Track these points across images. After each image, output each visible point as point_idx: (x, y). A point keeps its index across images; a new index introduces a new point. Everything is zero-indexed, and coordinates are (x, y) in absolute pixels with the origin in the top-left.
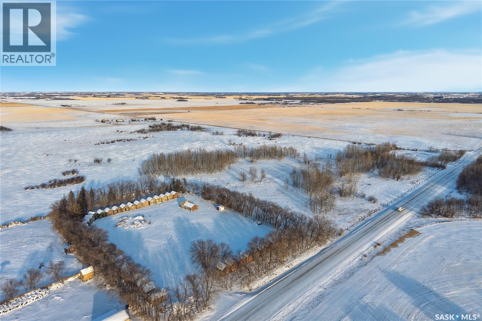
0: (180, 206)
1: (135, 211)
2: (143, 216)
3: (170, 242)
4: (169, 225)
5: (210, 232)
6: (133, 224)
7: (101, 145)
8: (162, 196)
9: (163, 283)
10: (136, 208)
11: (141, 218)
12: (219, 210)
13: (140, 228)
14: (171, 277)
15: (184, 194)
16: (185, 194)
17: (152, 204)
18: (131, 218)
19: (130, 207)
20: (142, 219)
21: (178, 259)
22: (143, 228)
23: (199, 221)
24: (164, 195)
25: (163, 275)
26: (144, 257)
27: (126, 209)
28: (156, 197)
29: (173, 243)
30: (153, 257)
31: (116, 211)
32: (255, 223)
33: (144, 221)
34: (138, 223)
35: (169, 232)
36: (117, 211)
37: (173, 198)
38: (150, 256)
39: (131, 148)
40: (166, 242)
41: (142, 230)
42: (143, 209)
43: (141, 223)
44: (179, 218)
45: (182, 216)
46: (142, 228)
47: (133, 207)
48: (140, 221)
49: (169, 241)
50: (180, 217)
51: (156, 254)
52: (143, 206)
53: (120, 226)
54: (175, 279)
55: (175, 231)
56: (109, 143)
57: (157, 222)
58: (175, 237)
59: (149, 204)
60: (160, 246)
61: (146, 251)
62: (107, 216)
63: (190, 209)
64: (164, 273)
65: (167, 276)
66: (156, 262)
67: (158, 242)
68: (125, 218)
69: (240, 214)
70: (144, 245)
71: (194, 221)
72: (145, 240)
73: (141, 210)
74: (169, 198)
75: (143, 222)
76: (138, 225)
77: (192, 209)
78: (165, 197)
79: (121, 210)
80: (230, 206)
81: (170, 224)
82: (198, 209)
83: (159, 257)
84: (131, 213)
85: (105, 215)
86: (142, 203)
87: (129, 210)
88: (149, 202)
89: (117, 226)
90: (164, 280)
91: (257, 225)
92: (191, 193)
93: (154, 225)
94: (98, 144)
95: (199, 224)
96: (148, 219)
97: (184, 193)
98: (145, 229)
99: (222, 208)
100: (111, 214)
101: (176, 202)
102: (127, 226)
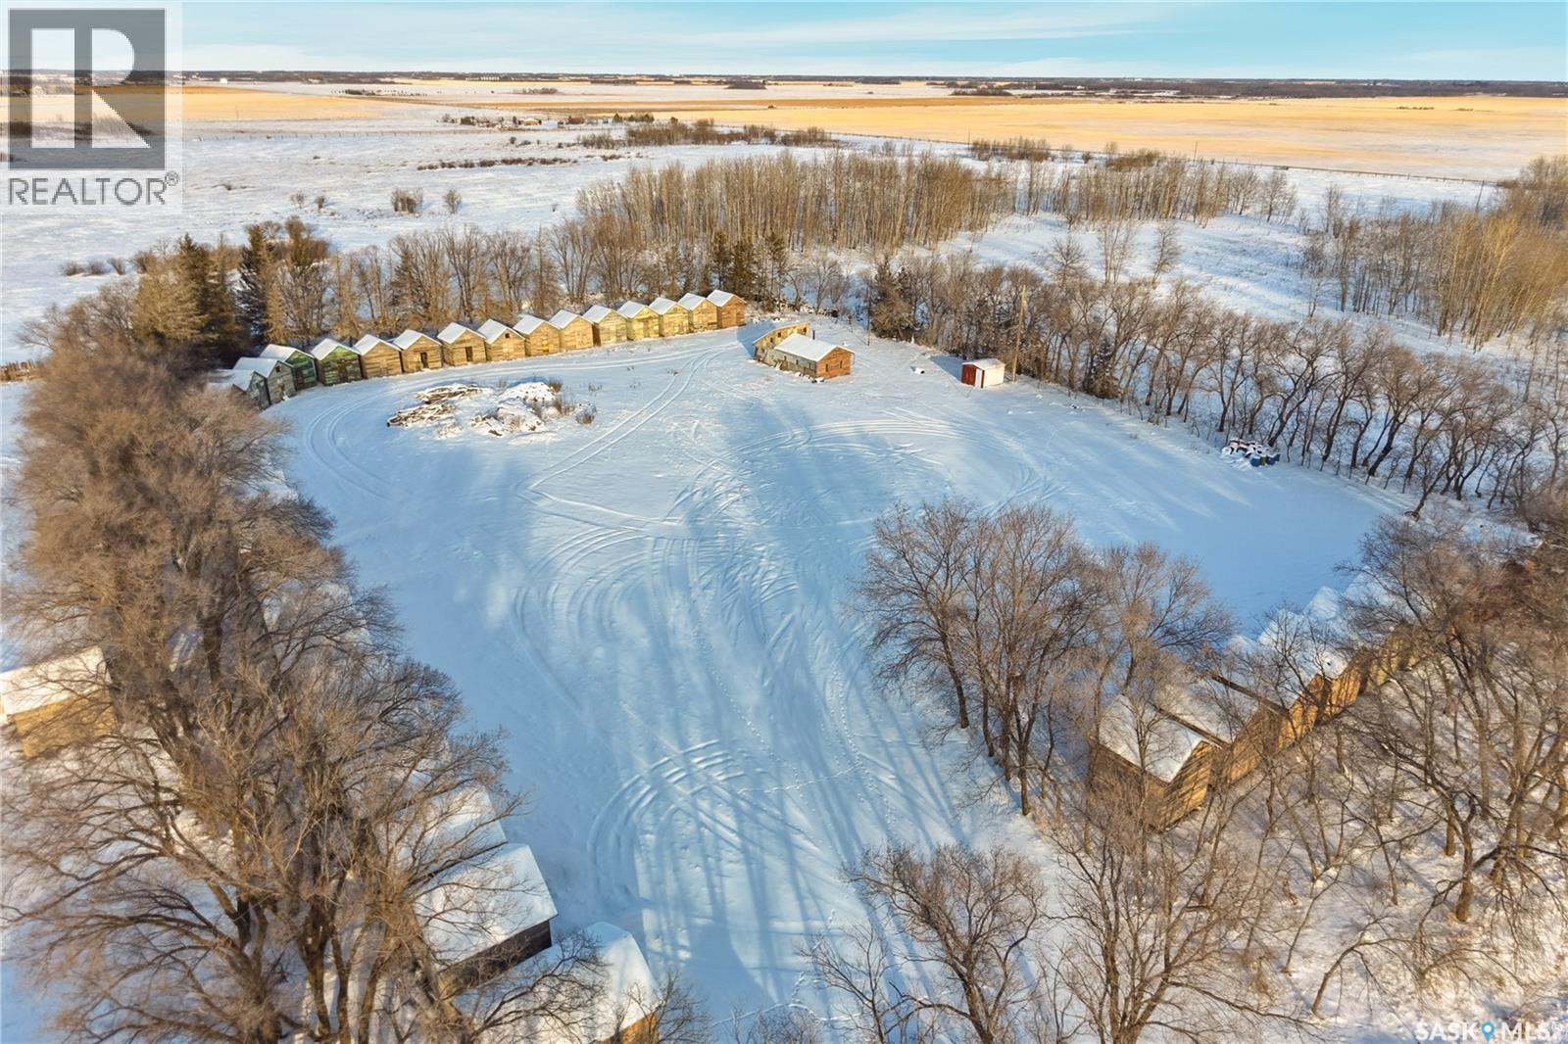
0: (756, 357)
1: (519, 364)
2: (556, 386)
3: (704, 522)
4: (696, 433)
5: (949, 483)
6: (494, 415)
7: (440, 169)
8: (662, 305)
9: (634, 843)
10: (528, 355)
11: (542, 392)
12: (973, 383)
13: (525, 440)
14: (708, 790)
15: (769, 315)
16: (776, 314)
17: (609, 342)
18: (487, 391)
19: (490, 341)
20: (549, 397)
21: (762, 638)
22: (548, 438)
23: (872, 426)
24: (673, 304)
25: (643, 765)
26: (520, 611)
27: (469, 352)
28: (632, 309)
29: (724, 530)
30: (581, 617)
31: (417, 358)
32: (1227, 452)
33: (558, 405)
34: (517, 413)
35: (700, 468)
36: (424, 355)
37: (720, 327)
38: (562, 605)
39: (551, 181)
40: (678, 523)
41: (540, 447)
42: (562, 361)
43: (538, 413)
44: (755, 411)
45: (771, 401)
46: (542, 438)
47: (508, 346)
48: (536, 408)
49: (693, 518)
50: (760, 401)
51: (603, 594)
52: (561, 346)
53: (420, 424)
54: (739, 814)
55: (734, 466)
56: (472, 166)
57: (626, 415)
58: (733, 497)
59: (597, 341)
60: (639, 543)
61: (542, 571)
62: (364, 376)
63: (810, 369)
64: (653, 750)
65: (673, 773)
66: (599, 652)
67: (627, 522)
68: (455, 388)
69: (1112, 407)
70: (535, 533)
71: (843, 428)
72: (541, 504)
73: (549, 362)
74: (695, 319)
75: (552, 411)
76: (516, 422)
77: (821, 370)
78: (675, 311)
79: (446, 356)
80: (1034, 369)
81: (705, 432)
82: (854, 375)
83: (626, 620)
84: (497, 370)
85: (355, 370)
86: (559, 332)
87: (488, 359)
88: (595, 329)
89: (398, 421)
90: (648, 817)
91: (1247, 463)
92: (804, 309)
93: (607, 428)
94: (431, 167)
95: (877, 443)
96: (582, 403)
97: (771, 311)
98: (554, 448)
99: (992, 373)
100: (386, 372)
101: (736, 342)
102: (455, 425)
